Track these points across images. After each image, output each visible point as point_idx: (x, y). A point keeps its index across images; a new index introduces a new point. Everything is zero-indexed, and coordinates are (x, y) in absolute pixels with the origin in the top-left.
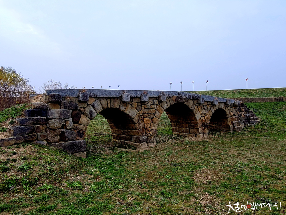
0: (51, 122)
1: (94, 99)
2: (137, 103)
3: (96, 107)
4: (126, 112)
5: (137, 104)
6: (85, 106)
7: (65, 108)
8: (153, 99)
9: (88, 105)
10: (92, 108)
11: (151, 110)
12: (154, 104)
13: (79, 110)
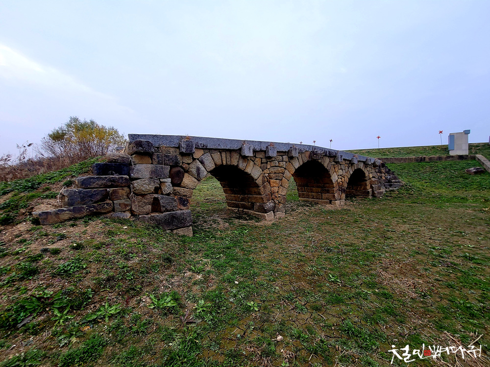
0: (136, 184)
1: (202, 152)
2: (261, 158)
3: (206, 162)
4: (246, 171)
5: (261, 160)
6: (189, 162)
7: (159, 163)
8: (282, 154)
9: (194, 159)
10: (200, 163)
11: (279, 169)
12: (283, 161)
13: (181, 167)
